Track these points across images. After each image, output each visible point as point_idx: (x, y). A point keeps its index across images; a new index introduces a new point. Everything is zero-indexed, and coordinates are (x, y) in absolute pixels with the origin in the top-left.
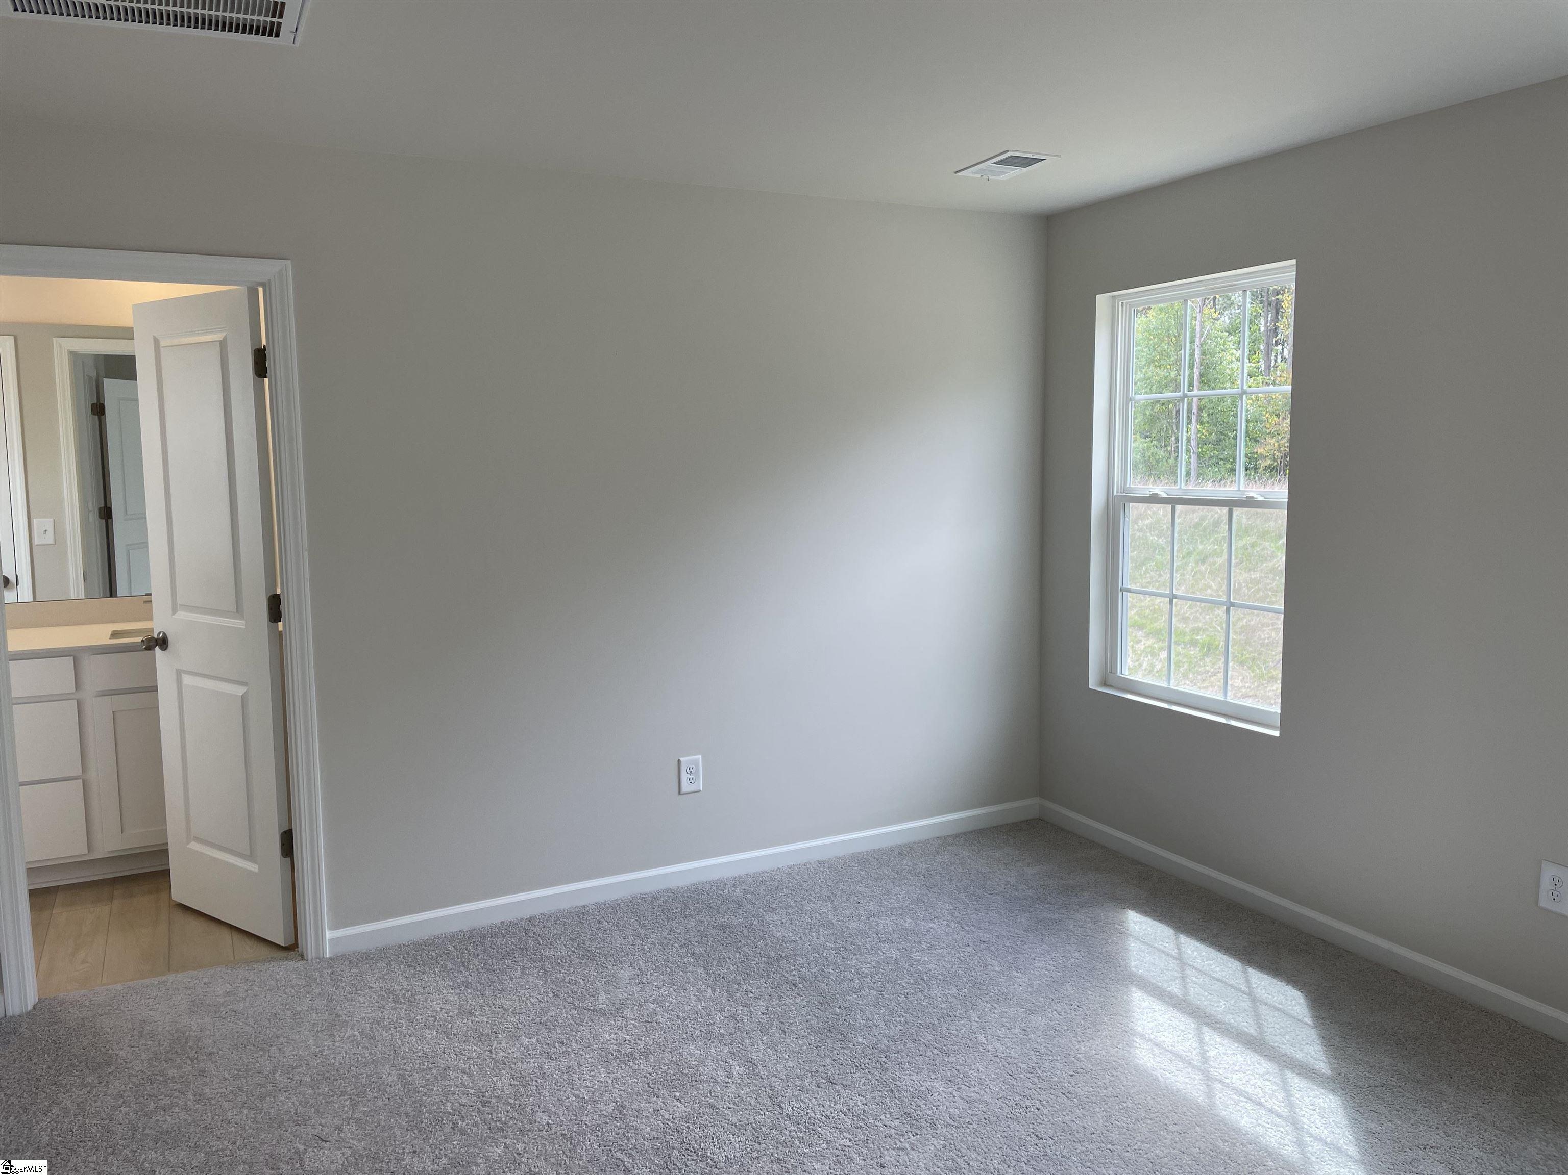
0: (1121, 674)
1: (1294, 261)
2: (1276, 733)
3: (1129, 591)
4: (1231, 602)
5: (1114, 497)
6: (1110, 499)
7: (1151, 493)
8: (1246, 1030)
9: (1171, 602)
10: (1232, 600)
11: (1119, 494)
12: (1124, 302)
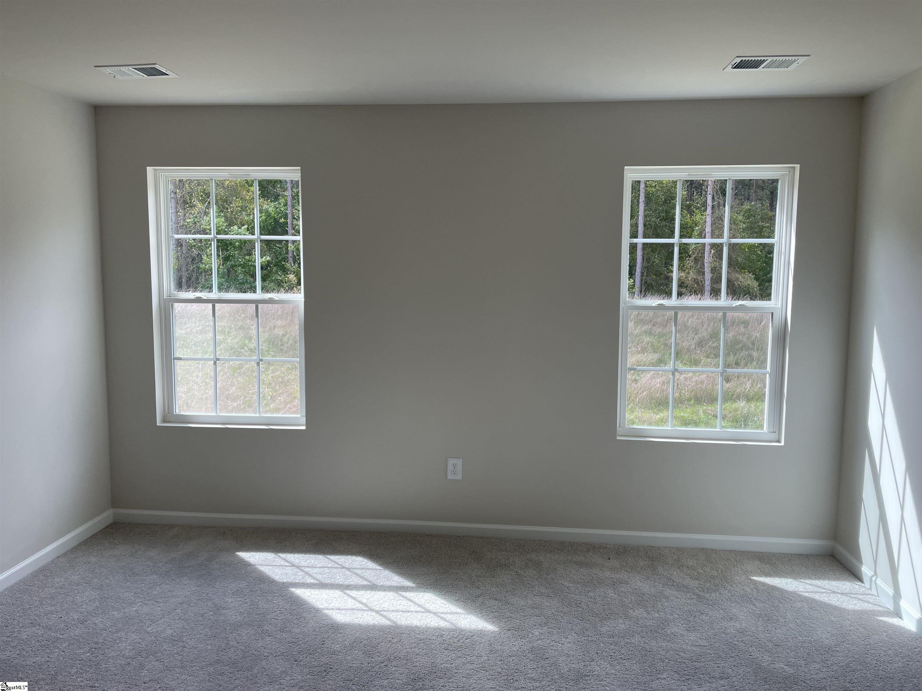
0: (176, 413)
1: (300, 168)
2: (304, 428)
3: (180, 359)
4: (260, 359)
5: (165, 300)
6: (162, 302)
7: (195, 297)
8: (362, 583)
9: (215, 363)
10: (260, 358)
11: (167, 297)
12: (162, 174)
